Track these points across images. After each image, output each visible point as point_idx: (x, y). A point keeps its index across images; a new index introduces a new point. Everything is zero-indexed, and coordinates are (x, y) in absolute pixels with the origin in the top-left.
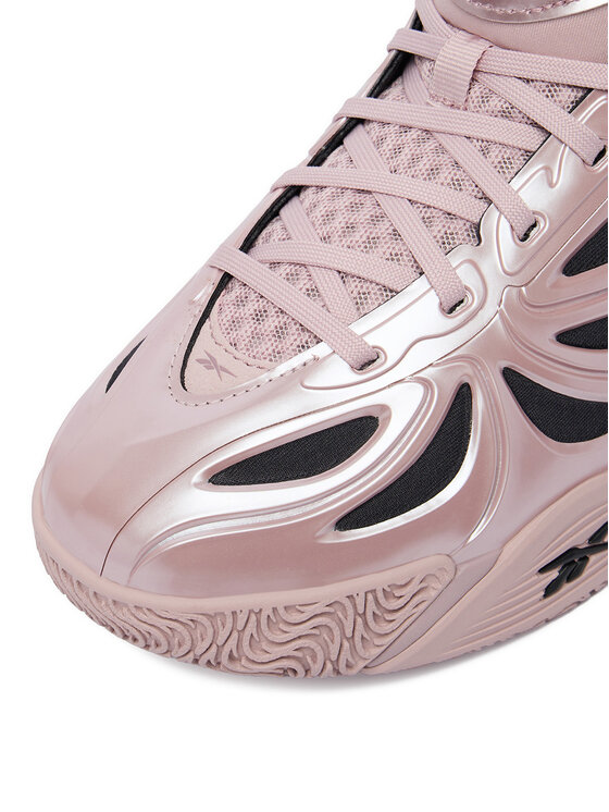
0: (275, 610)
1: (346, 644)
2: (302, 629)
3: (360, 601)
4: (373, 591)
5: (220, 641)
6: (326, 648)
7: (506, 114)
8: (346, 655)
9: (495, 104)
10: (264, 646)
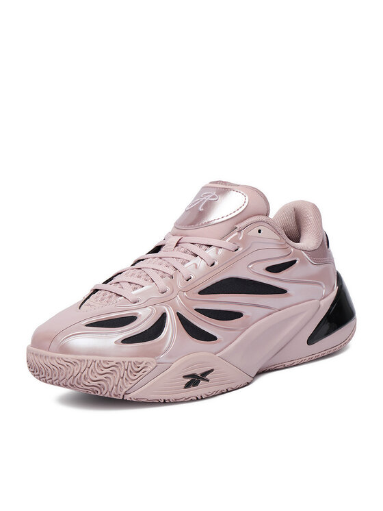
0: (100, 361)
1: (115, 387)
2: (108, 370)
3: (126, 364)
4: (131, 362)
5: (75, 375)
6: (108, 386)
7: (185, 252)
8: (120, 384)
9: (182, 249)
10: (96, 374)
